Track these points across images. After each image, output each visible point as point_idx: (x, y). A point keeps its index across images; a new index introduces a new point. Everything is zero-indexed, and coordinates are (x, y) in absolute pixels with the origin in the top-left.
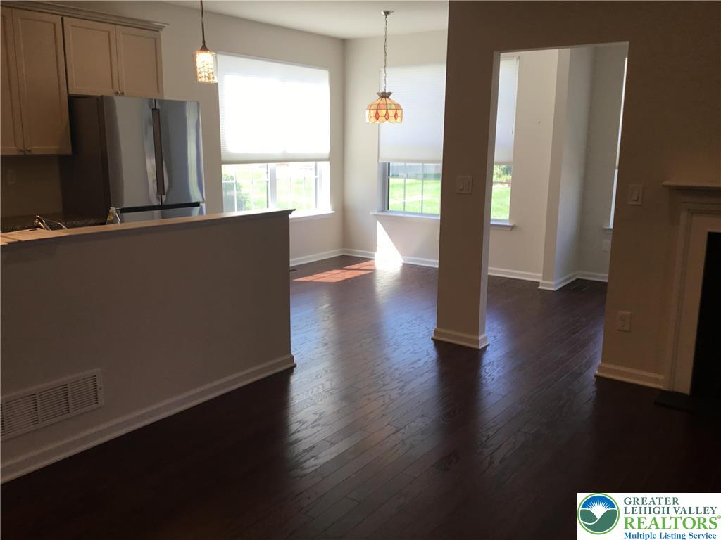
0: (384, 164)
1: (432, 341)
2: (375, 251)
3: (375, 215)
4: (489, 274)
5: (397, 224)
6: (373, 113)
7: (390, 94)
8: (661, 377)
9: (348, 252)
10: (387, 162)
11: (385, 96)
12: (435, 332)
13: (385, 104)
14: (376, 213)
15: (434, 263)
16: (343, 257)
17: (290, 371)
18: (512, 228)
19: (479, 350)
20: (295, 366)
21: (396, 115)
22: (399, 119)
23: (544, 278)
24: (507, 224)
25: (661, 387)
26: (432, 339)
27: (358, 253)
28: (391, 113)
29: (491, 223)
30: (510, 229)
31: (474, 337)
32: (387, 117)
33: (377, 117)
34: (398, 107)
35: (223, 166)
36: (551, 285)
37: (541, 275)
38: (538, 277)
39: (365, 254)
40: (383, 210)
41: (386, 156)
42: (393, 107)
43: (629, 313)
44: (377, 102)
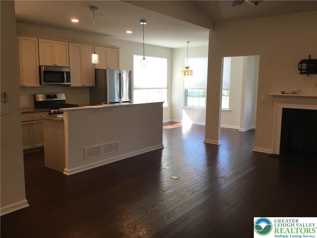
0: (186, 90)
1: (204, 143)
2: (182, 120)
3: (182, 107)
4: (221, 127)
5: (190, 110)
6: (184, 73)
7: (189, 67)
8: (271, 150)
9: (172, 120)
10: (187, 89)
11: (187, 68)
12: (205, 140)
13: (187, 71)
14: (183, 107)
15: (204, 123)
16: (171, 122)
17: (162, 149)
18: (230, 111)
19: (218, 145)
20: (164, 148)
21: (191, 74)
22: (192, 75)
23: (240, 128)
24: (228, 110)
25: (271, 153)
26: (204, 142)
27: (176, 120)
28: (190, 73)
29: (222, 109)
30: (229, 111)
31: (217, 141)
32: (188, 74)
33: (185, 74)
34: (191, 71)
35: (134, 90)
36: (243, 130)
37: (239, 127)
38: (239, 128)
39: (178, 121)
40: (185, 106)
41: (186, 87)
42: (190, 71)
43: (262, 132)
44: (185, 70)
